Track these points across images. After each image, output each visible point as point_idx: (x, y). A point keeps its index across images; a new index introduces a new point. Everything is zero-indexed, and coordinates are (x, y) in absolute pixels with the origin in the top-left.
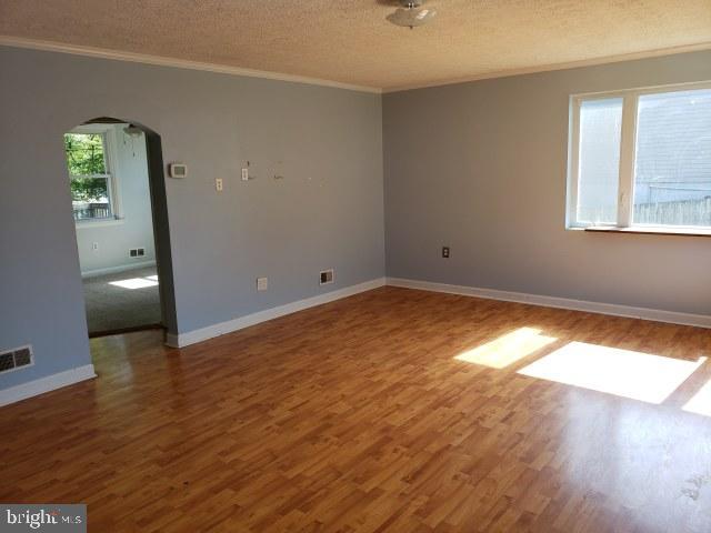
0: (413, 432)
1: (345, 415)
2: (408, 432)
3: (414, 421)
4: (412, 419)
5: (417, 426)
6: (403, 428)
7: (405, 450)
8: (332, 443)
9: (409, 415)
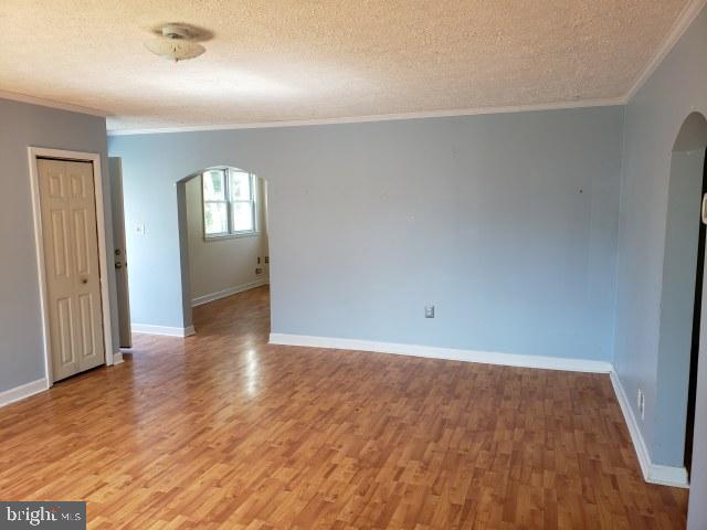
0: (204, 460)
1: (275, 467)
2: (207, 459)
3: (201, 471)
4: (203, 472)
5: (199, 466)
6: (213, 462)
7: (211, 446)
8: (274, 442)
9: (207, 476)
